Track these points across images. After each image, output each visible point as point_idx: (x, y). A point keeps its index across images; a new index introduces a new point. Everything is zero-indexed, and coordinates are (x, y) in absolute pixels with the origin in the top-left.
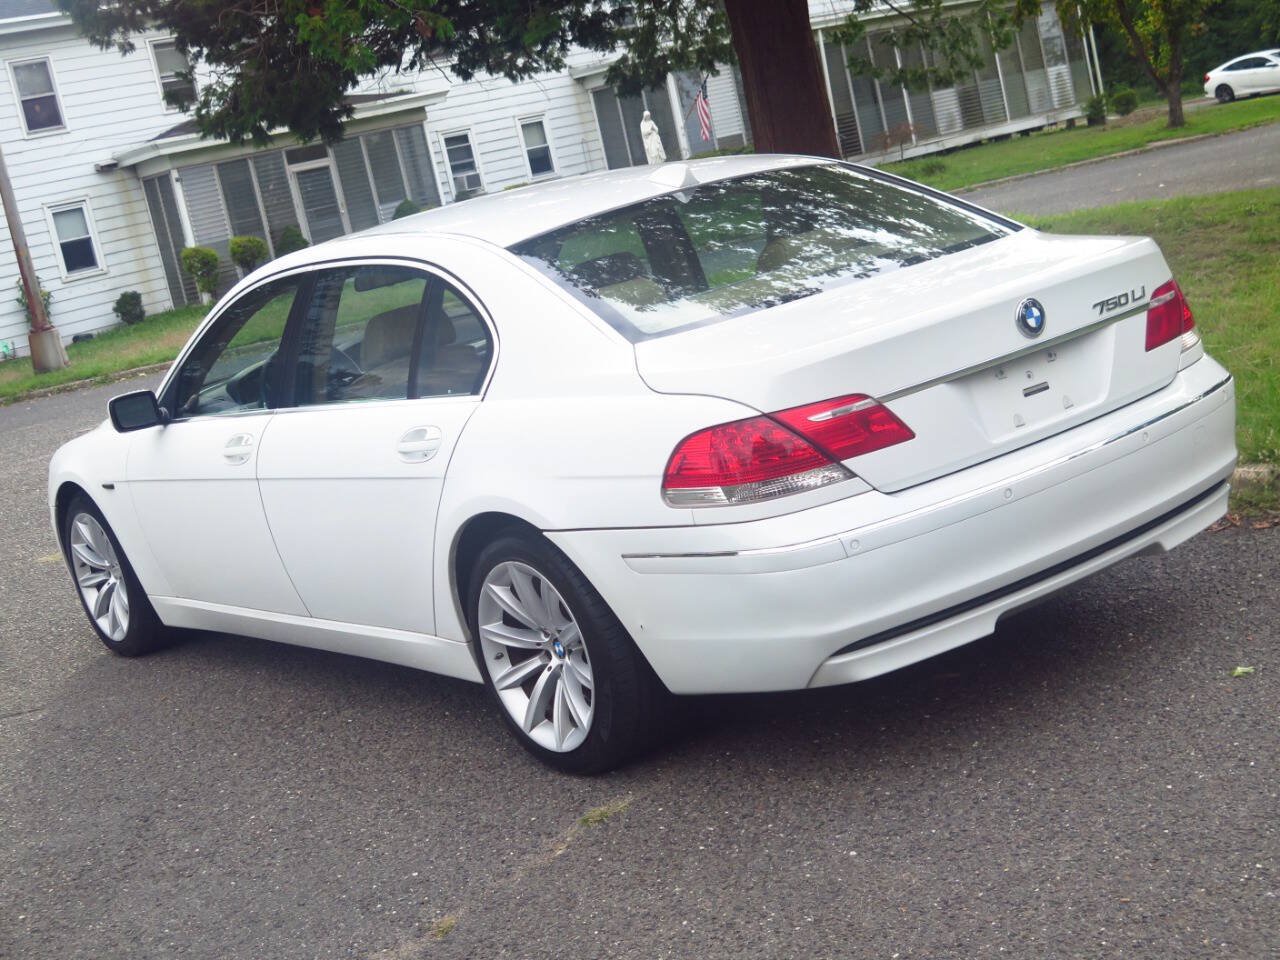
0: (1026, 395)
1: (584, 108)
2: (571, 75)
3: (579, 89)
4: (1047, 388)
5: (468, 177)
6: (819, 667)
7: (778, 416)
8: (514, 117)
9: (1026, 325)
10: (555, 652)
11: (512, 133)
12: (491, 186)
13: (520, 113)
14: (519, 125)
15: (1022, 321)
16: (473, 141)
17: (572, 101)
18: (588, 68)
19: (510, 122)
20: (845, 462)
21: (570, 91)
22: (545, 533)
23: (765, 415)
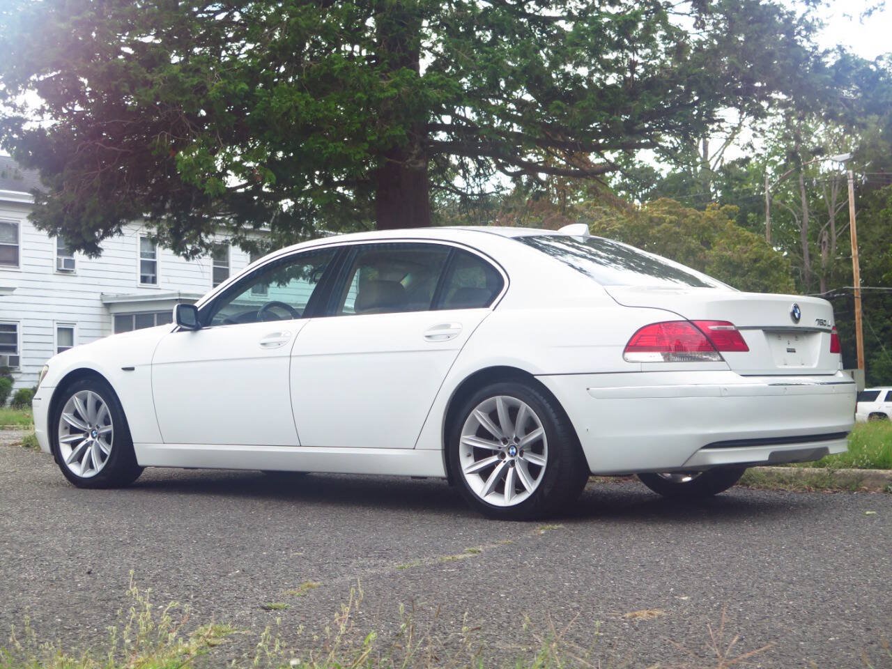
0: (788, 351)
1: (106, 326)
2: (101, 300)
3: (104, 311)
4: (795, 352)
5: (10, 357)
6: (695, 453)
7: (694, 322)
8: (54, 320)
9: (794, 316)
10: (509, 453)
11: (50, 332)
12: (25, 368)
13: (59, 319)
14: (56, 327)
15: (793, 314)
16: (20, 331)
17: (97, 318)
18: (117, 297)
19: (50, 324)
20: (722, 353)
21: (98, 311)
22: (535, 377)
23: (688, 321)
